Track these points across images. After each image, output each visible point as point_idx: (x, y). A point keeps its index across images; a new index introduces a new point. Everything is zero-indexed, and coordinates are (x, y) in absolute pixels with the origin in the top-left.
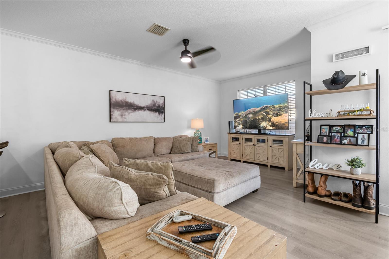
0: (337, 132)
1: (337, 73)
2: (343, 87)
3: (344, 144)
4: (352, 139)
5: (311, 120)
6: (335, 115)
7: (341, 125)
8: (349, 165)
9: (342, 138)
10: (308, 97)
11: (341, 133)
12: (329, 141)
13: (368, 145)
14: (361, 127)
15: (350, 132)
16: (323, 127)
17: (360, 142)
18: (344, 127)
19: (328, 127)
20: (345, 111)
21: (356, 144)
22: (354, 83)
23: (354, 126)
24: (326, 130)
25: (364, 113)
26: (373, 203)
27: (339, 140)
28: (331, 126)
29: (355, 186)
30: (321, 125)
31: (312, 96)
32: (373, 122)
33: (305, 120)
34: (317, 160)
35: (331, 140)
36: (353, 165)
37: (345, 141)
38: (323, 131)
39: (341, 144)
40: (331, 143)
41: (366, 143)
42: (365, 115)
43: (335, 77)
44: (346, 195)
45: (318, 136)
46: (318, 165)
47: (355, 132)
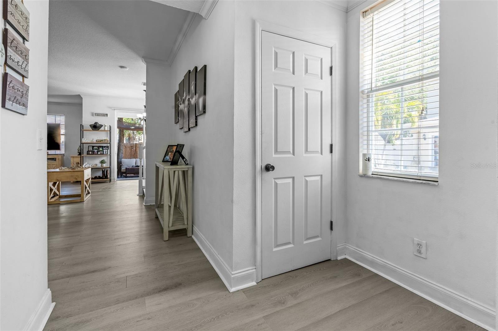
0: (96, 149)
1: (96, 123)
2: (98, 130)
3: (99, 154)
4: (101, 152)
5: (83, 144)
6: (95, 141)
7: (97, 146)
8: (101, 163)
9: (98, 152)
10: (82, 131)
11: (97, 150)
12: (92, 153)
13: (107, 154)
14: (105, 147)
15: (101, 149)
16: (89, 147)
17: (104, 153)
18: (99, 147)
19: (92, 147)
20: (99, 140)
21: (103, 154)
22: (102, 128)
23: (102, 147)
24: (91, 149)
25: (106, 141)
26: (109, 176)
27: (96, 152)
28: (93, 147)
29: (103, 172)
30: (89, 146)
31: (84, 131)
32: (109, 145)
33: (81, 143)
34: (87, 163)
35: (93, 153)
36: (102, 163)
37: (99, 153)
38: (90, 149)
39: (97, 154)
40: (93, 154)
41: (106, 153)
42: (106, 142)
43: (95, 125)
44: (99, 177)
45: (87, 151)
46: (87, 165)
47: (103, 149)
